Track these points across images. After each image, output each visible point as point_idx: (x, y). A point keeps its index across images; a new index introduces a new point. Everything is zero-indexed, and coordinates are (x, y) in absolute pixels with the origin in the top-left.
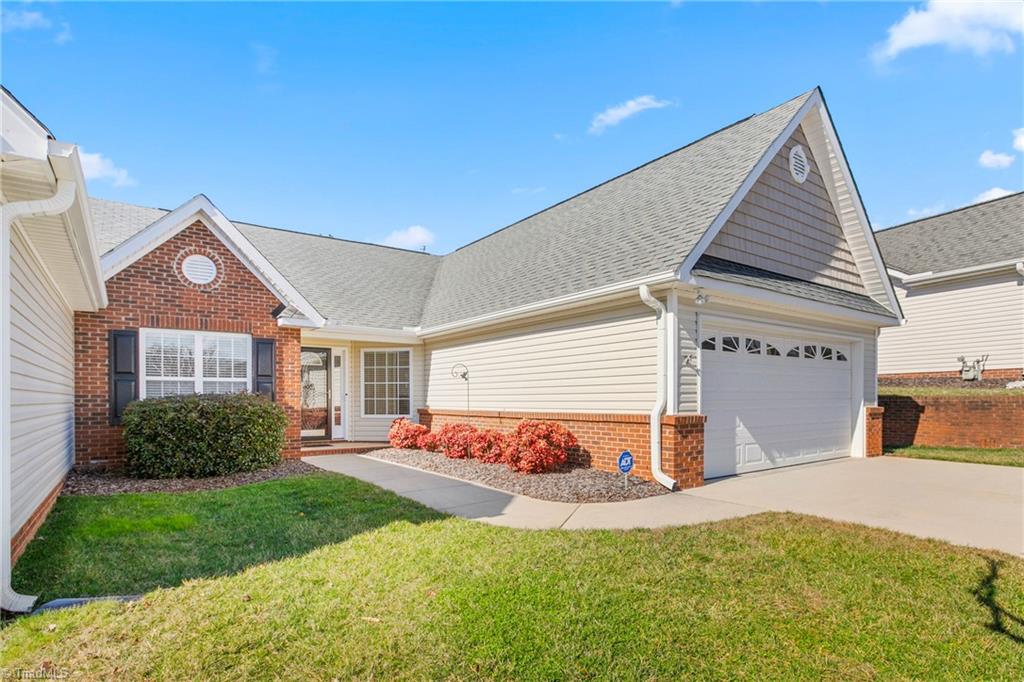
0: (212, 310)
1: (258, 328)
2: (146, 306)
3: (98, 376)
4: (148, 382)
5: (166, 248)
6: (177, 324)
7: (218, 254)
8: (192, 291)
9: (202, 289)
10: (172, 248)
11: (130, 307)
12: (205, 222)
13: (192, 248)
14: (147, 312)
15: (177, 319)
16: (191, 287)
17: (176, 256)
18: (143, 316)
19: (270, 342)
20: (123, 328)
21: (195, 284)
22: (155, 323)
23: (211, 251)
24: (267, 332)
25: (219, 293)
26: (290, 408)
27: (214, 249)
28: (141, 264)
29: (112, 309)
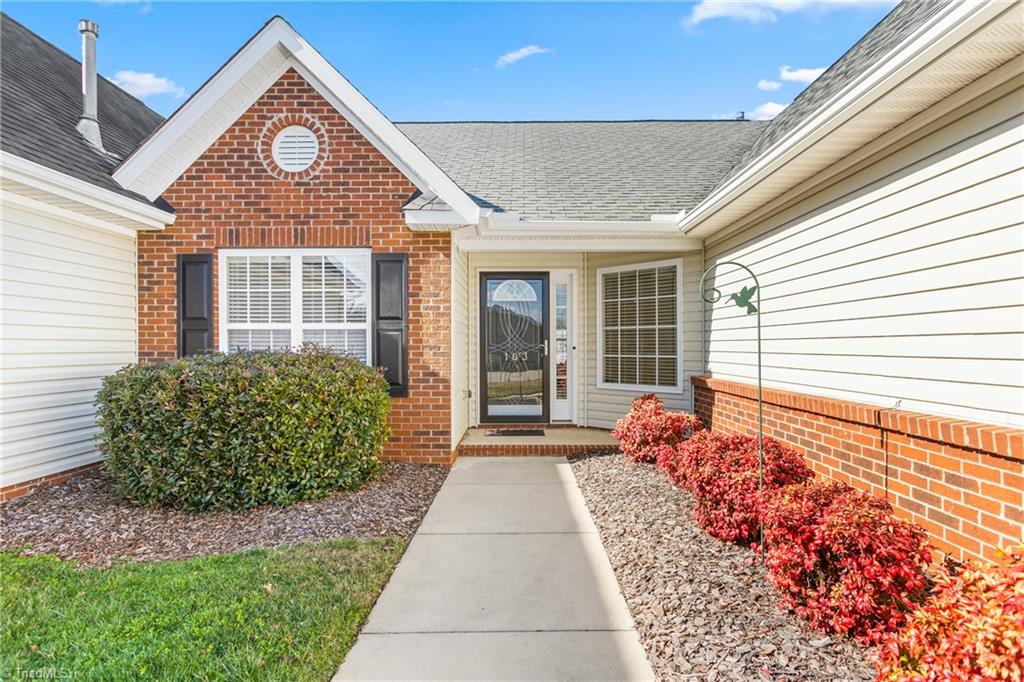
0: (311, 212)
1: (382, 236)
2: (223, 215)
3: (165, 324)
4: (230, 332)
5: (247, 122)
6: (263, 240)
7: (320, 118)
8: (283, 184)
9: (297, 179)
10: (256, 120)
11: (203, 219)
12: (301, 71)
13: (282, 116)
14: (225, 224)
15: (263, 231)
16: (281, 178)
17: (260, 131)
18: (218, 230)
19: (398, 259)
20: (195, 252)
21: (287, 174)
22: (235, 241)
23: (309, 116)
24: (394, 243)
25: (321, 184)
26: (434, 374)
27: (314, 111)
28: (216, 151)
29: (181, 224)
